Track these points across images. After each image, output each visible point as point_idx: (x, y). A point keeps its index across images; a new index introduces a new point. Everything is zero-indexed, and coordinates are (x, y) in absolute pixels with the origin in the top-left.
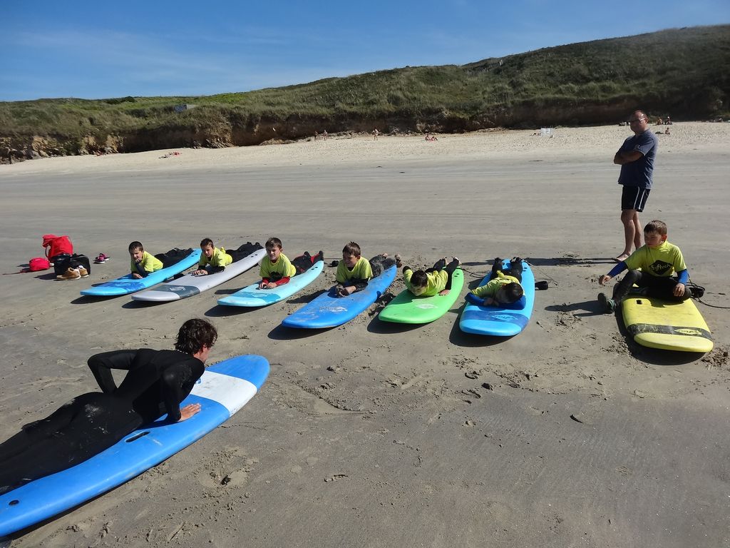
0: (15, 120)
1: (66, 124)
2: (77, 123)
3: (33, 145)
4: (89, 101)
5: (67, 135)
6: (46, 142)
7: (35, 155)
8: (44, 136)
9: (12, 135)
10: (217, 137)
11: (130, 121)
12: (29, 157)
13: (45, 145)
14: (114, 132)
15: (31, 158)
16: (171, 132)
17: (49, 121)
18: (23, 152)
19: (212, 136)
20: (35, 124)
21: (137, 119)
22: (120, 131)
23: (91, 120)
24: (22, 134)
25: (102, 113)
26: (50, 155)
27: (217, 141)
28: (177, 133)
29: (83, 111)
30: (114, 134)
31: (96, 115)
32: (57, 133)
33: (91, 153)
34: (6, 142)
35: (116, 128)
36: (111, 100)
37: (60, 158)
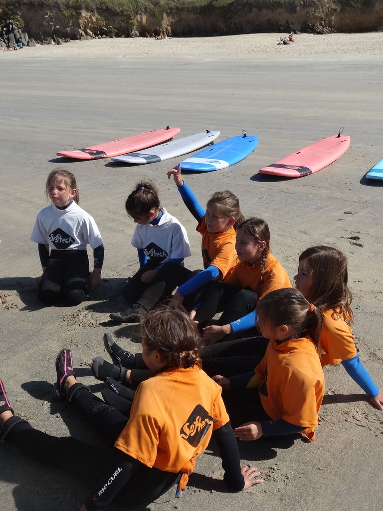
3: (80, 21)
5: (118, 10)
6: (94, 19)
7: (82, 35)
8: (92, 11)
9: (57, 6)
10: (321, 19)
12: (74, 37)
13: (93, 23)
14: (171, 9)
15: (77, 39)
16: (255, 10)
18: (68, 29)
19: (316, 18)
22: (177, 8)
24: (68, 6)
26: (96, 35)
27: (321, 24)
28: (265, 11)
30: (171, 12)
32: (108, 9)
33: (143, 34)
34: (50, 17)
37: (109, 40)
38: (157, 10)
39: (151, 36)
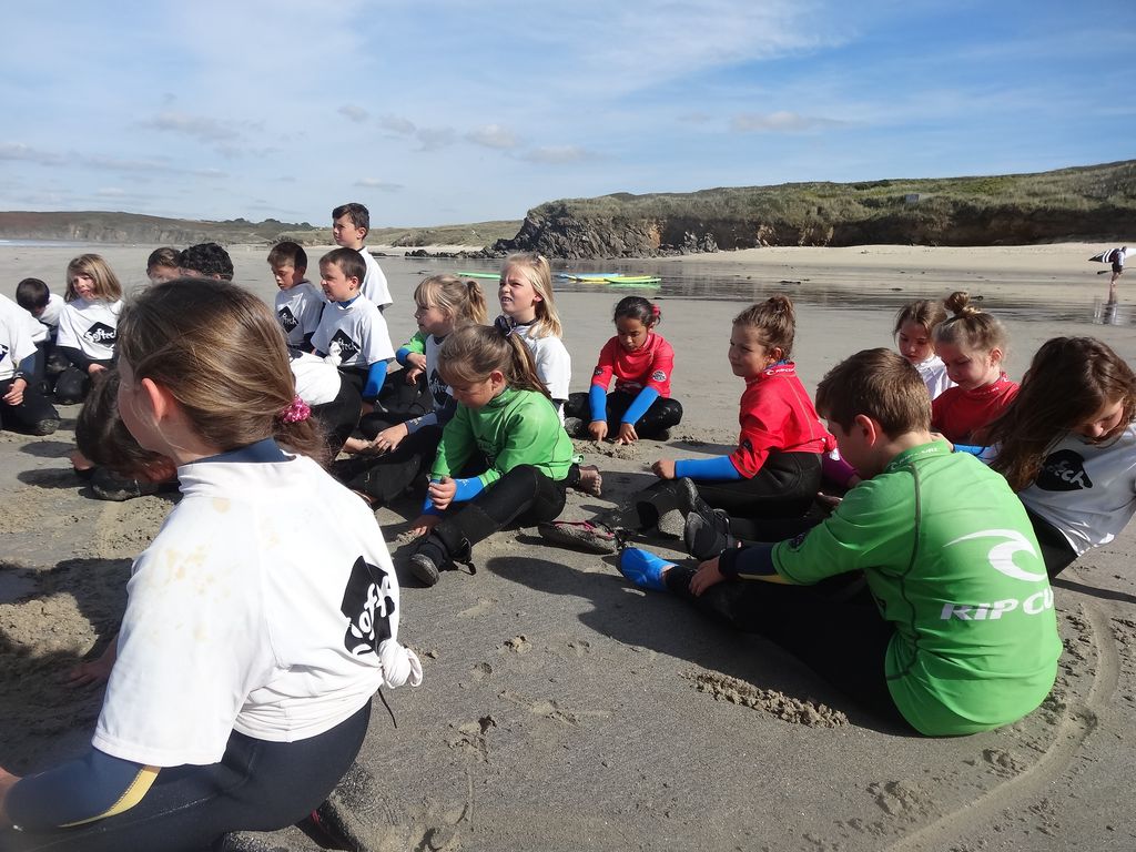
0: (750, 208)
1: (795, 215)
2: (804, 212)
3: (758, 233)
4: (838, 185)
5: (791, 225)
6: (771, 231)
7: (757, 244)
8: (770, 225)
9: (742, 221)
11: (859, 212)
12: (752, 245)
13: (768, 235)
14: (838, 223)
15: (753, 247)
17: (779, 209)
18: (748, 240)
20: (765, 212)
21: (867, 209)
22: (844, 223)
23: (820, 209)
24: (751, 222)
25: (832, 200)
26: (771, 244)
29: (816, 200)
30: (837, 226)
31: (826, 204)
32: (783, 224)
33: (808, 243)
34: (736, 230)
35: (841, 219)
36: (860, 184)
37: (778, 248)
38: (825, 224)
39: (816, 245)
